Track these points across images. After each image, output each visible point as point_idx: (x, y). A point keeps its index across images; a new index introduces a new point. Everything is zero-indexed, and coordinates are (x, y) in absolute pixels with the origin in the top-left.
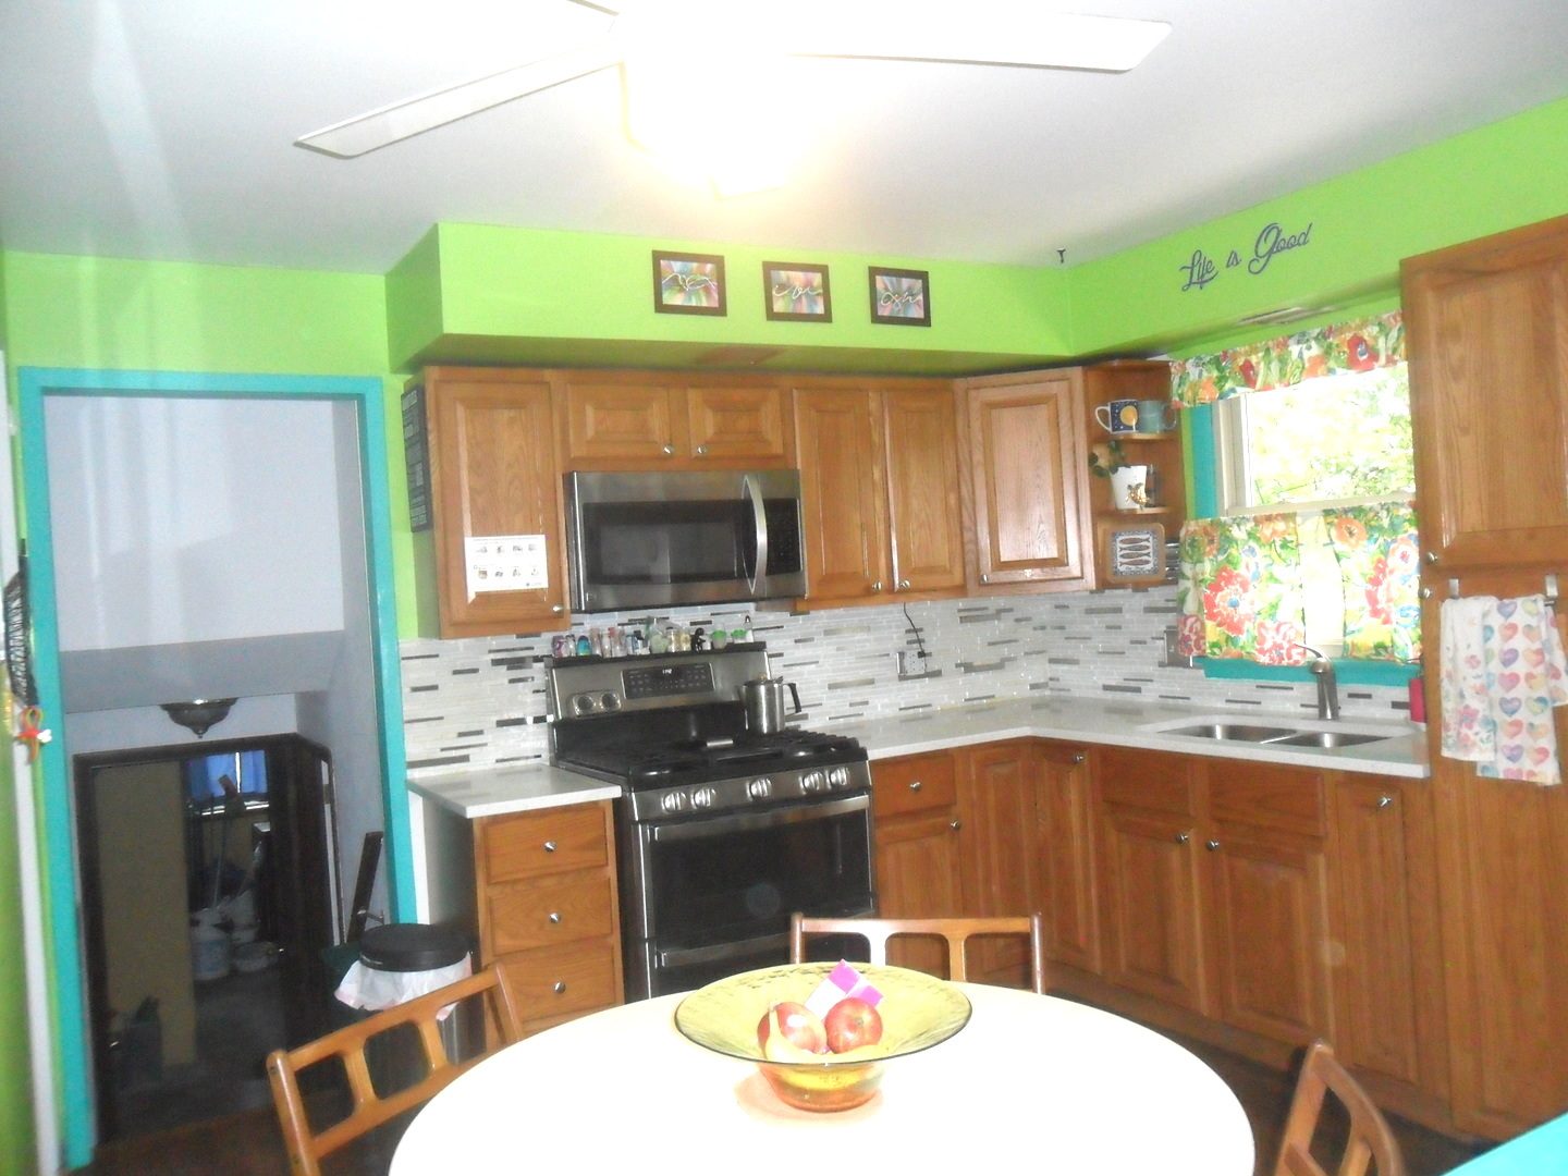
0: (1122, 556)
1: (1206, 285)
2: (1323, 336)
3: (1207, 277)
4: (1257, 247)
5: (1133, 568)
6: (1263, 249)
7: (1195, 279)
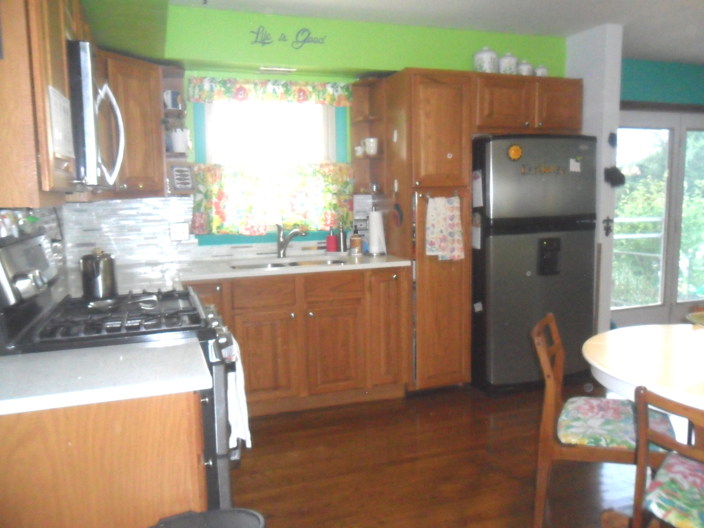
0: (177, 179)
1: (265, 45)
2: (286, 85)
3: (267, 41)
4: (297, 36)
5: (183, 186)
6: (301, 38)
7: (259, 40)
